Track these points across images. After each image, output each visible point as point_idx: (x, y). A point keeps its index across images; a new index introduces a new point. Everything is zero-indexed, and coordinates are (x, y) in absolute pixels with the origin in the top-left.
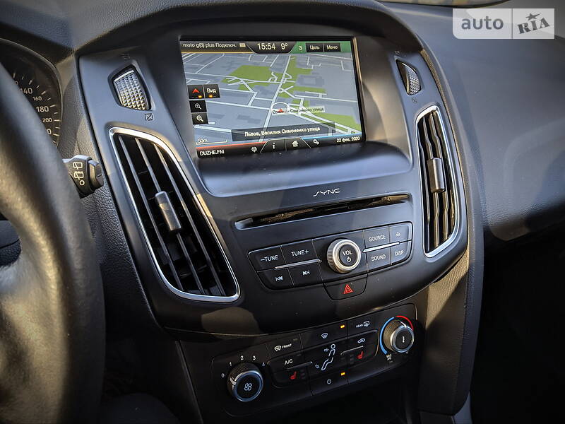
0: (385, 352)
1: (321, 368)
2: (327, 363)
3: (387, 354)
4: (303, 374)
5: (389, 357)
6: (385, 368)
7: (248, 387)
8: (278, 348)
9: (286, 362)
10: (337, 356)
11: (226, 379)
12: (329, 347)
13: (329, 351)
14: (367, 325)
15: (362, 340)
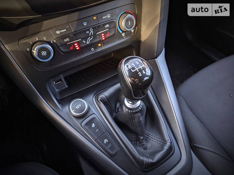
0: (121, 32)
1: (86, 42)
2: (89, 39)
3: (122, 33)
4: (77, 46)
5: (123, 34)
6: (122, 41)
7: (44, 53)
8: (58, 32)
9: (65, 40)
10: (95, 36)
11: (31, 51)
12: (89, 30)
13: (89, 33)
14: (109, 17)
15: (107, 26)
